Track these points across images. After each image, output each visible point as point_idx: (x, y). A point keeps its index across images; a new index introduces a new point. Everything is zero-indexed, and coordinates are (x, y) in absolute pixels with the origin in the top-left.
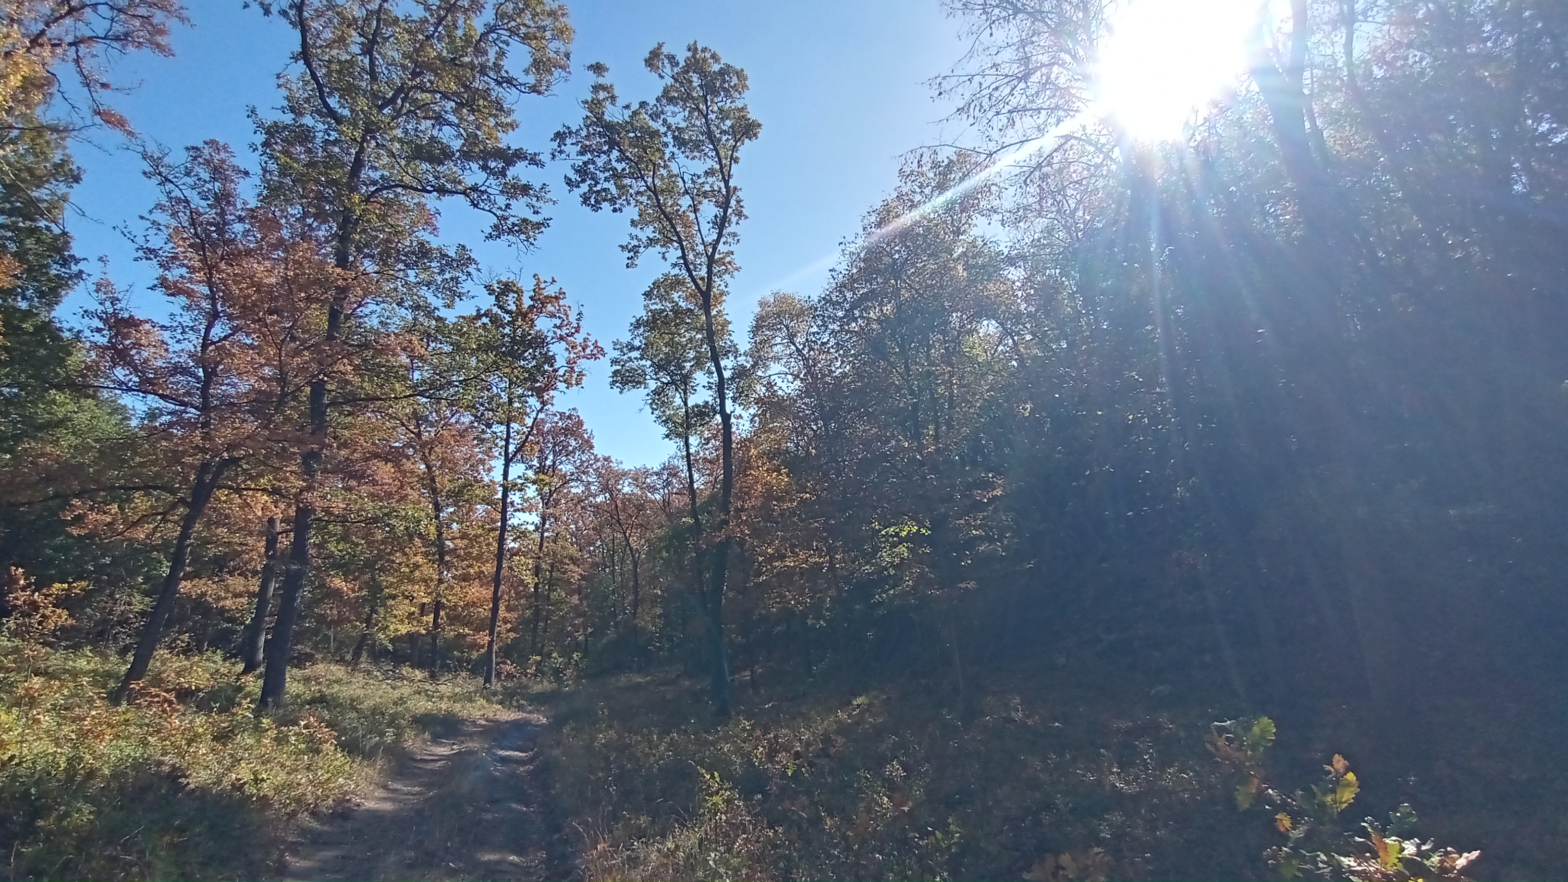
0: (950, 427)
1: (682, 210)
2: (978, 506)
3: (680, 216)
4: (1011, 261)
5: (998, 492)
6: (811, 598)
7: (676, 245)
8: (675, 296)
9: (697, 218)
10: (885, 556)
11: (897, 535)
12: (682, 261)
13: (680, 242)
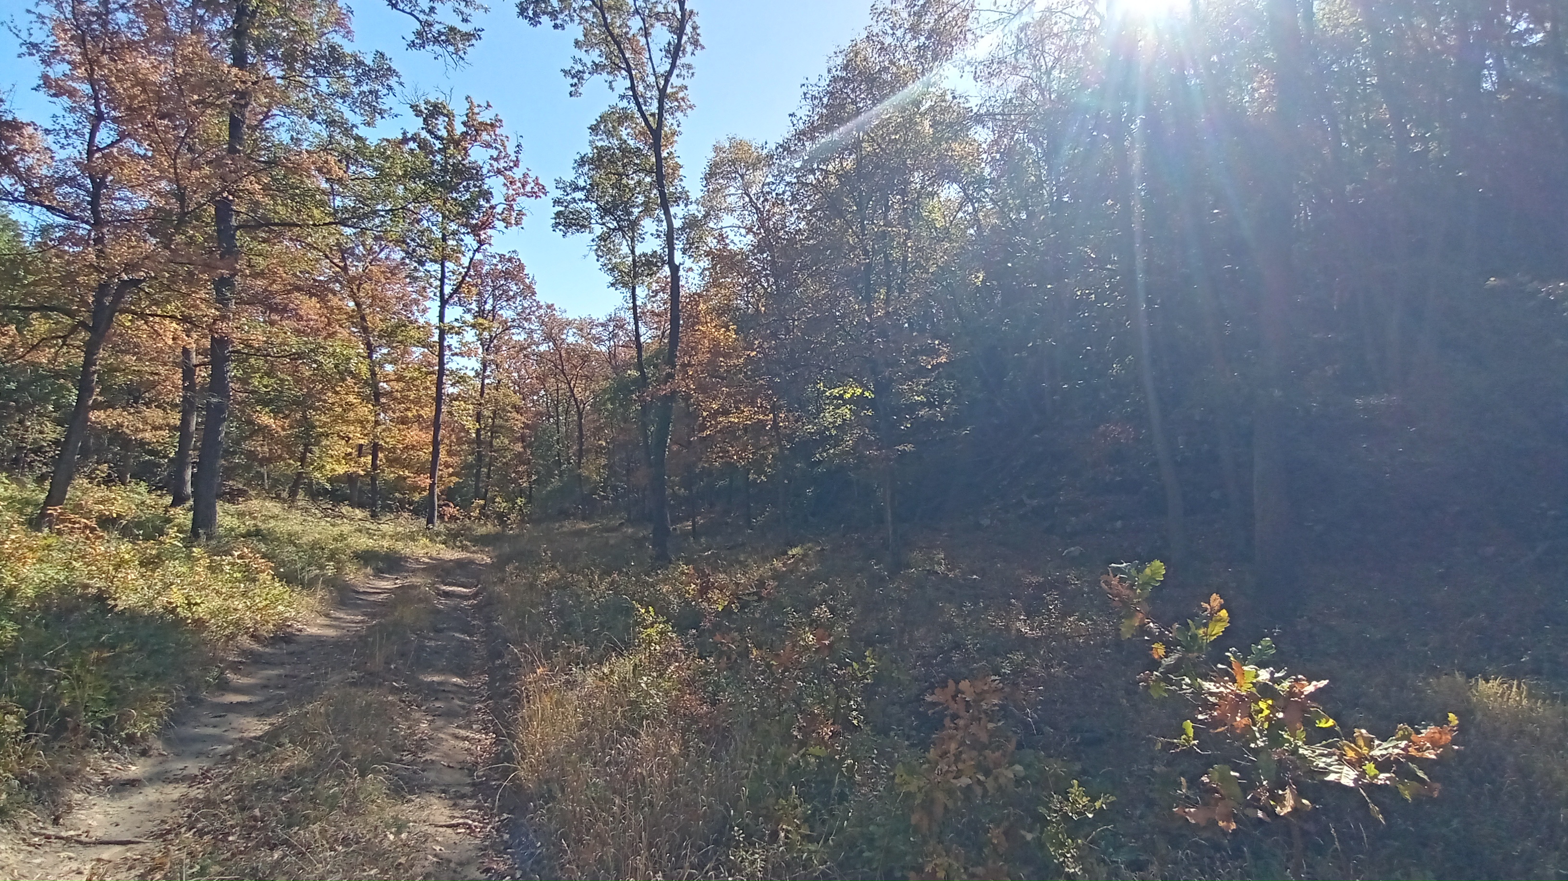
1: (631, 33)
2: (922, 372)
3: (629, 39)
4: (979, 119)
5: (943, 359)
6: (753, 454)
7: (624, 73)
8: (623, 131)
9: (648, 44)
10: (828, 417)
11: (841, 397)
12: (631, 93)
13: (629, 70)
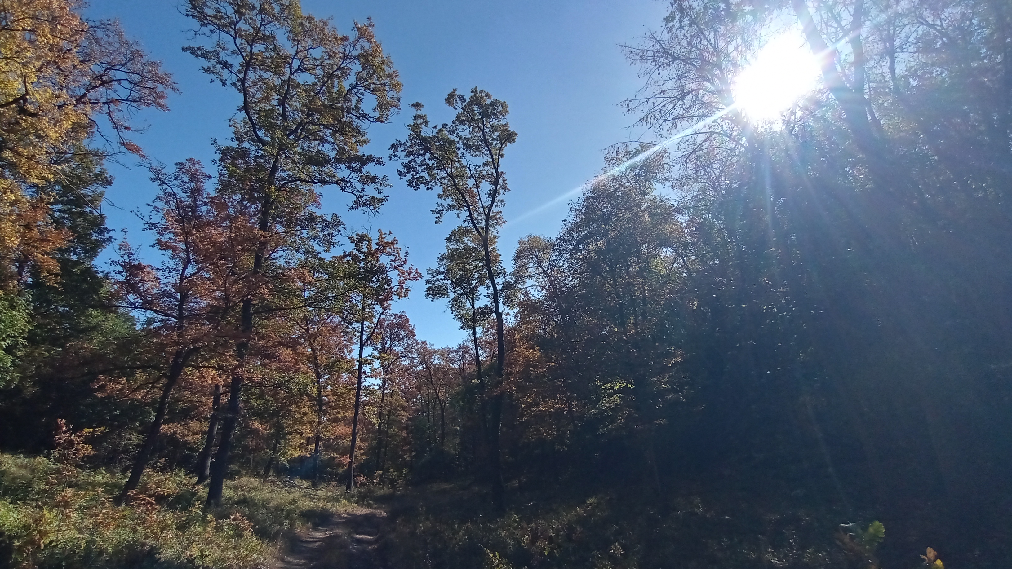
0: (644, 317)
1: (469, 187)
2: (665, 369)
3: (468, 191)
4: (679, 211)
5: (679, 359)
6: (556, 431)
7: (466, 208)
8: (465, 239)
9: (478, 191)
10: (605, 403)
11: (612, 388)
12: (470, 218)
13: (468, 206)
